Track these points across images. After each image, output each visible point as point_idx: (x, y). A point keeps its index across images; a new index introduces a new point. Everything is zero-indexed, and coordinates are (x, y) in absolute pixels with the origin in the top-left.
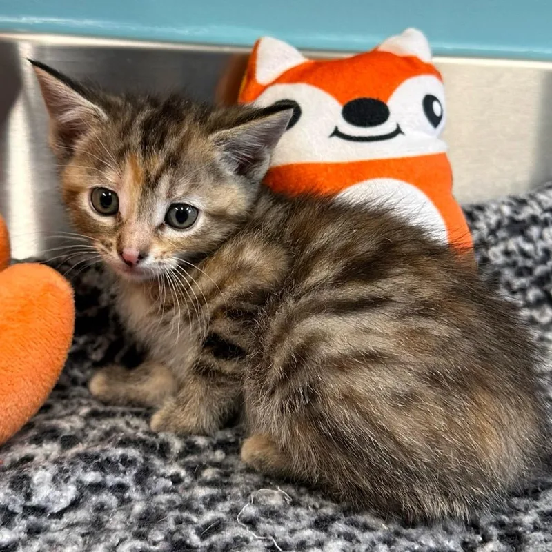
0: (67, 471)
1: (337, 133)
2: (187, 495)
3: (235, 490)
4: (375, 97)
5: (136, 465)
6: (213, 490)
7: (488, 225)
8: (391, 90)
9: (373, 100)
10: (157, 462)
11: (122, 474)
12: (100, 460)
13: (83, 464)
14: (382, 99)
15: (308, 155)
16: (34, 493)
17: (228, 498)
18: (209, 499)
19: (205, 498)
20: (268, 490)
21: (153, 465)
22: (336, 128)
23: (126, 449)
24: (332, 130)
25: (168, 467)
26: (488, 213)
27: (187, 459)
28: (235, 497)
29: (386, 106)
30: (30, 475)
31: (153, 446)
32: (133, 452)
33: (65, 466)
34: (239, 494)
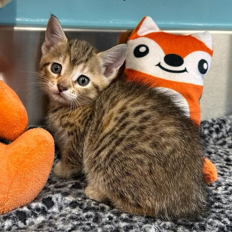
1: (159, 65)
2: (117, 225)
3: (136, 224)
4: (180, 55)
5: (92, 217)
6: (127, 223)
7: (226, 130)
8: (187, 54)
9: (179, 56)
10: (101, 214)
14: (182, 57)
15: (145, 70)
17: (133, 228)
18: (126, 228)
19: (124, 227)
20: (149, 225)
21: (100, 215)
22: (160, 63)
24: (157, 63)
25: (105, 215)
26: (227, 125)
27: (113, 210)
28: (136, 227)
29: (183, 60)
31: (98, 209)
32: (90, 213)
34: (138, 226)
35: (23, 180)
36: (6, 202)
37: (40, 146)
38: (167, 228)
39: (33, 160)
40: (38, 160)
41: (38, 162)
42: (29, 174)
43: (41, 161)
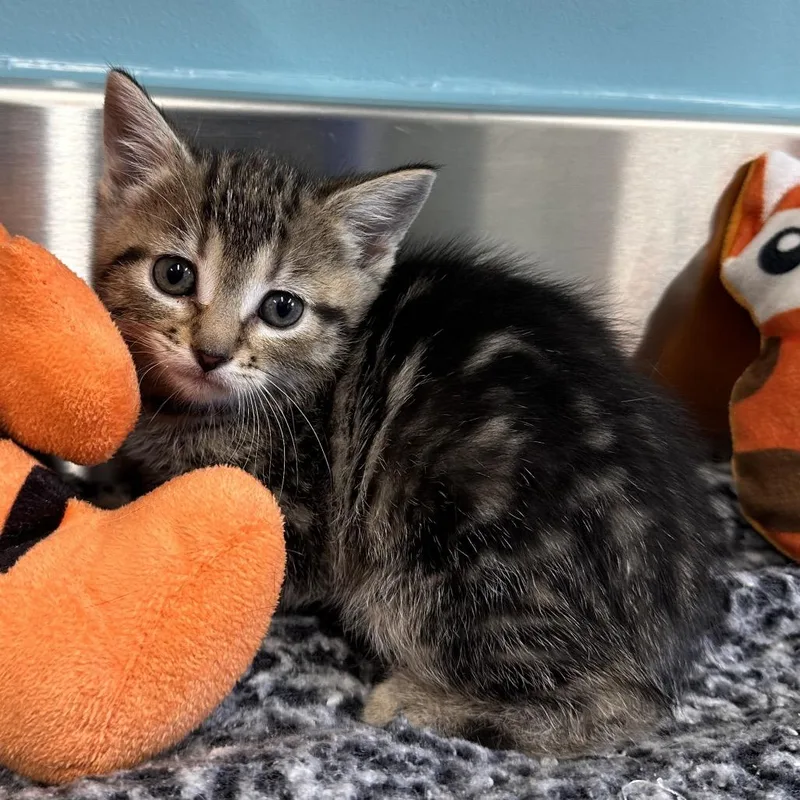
0: (334, 768)
5: (431, 766)
11: (414, 774)
12: (377, 757)
13: (357, 760)
16: (293, 793)
17: (590, 793)
23: (412, 746)
25: (479, 768)
28: (599, 792)
30: (283, 772)
32: (421, 752)
33: (332, 761)
34: (604, 787)
35: (169, 678)
36: (100, 754)
37: (233, 551)
38: (722, 785)
39: (208, 606)
40: (226, 605)
41: (227, 612)
42: (192, 658)
43: (240, 606)
